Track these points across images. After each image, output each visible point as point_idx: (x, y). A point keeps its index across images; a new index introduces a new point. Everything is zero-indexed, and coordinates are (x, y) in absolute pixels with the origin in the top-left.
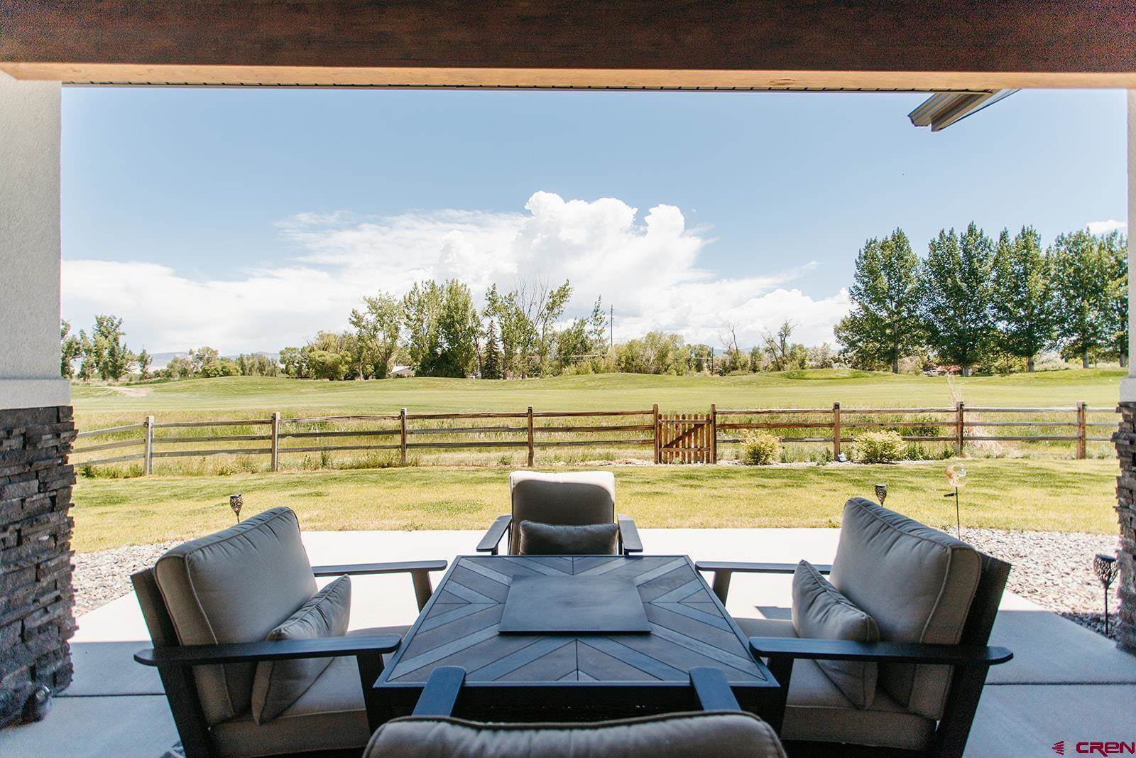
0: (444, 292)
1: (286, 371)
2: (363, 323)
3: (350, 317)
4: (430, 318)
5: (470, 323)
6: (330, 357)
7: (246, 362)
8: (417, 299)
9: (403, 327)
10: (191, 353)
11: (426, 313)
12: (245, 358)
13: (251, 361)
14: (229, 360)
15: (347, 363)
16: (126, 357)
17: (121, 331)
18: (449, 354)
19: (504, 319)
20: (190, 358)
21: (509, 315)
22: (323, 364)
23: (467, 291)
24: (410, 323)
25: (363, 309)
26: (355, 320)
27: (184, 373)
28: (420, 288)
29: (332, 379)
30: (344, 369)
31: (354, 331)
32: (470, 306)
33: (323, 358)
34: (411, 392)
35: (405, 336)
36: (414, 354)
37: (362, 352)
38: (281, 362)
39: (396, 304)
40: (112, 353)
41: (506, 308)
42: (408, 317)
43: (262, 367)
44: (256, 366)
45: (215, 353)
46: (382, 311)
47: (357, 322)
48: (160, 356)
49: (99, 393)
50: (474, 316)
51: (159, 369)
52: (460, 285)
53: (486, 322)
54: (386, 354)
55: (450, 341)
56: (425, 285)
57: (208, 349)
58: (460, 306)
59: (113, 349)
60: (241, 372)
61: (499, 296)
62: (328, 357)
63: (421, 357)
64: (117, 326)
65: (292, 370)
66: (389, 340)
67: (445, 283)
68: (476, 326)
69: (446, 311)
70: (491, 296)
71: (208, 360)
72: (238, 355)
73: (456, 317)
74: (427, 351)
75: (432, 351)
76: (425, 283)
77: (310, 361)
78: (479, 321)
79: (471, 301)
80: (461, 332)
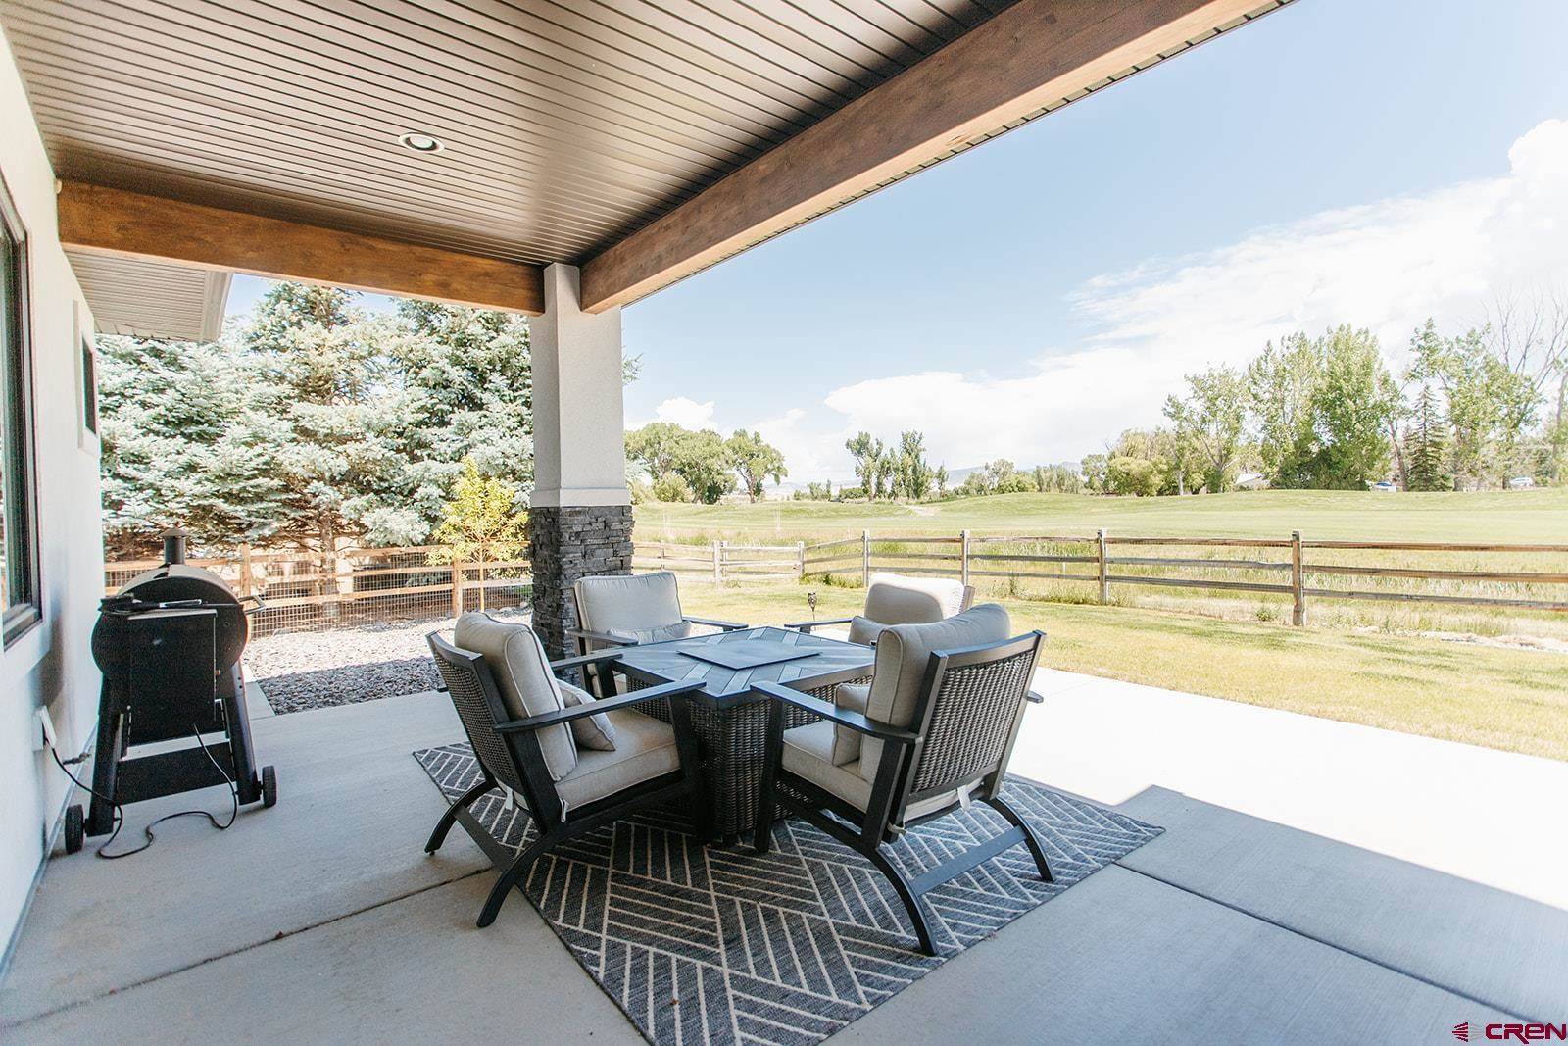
0: (1324, 349)
1: (1089, 486)
2: (1184, 414)
3: (1165, 406)
4: (1298, 396)
5: (1376, 395)
6: (1136, 465)
7: (1043, 475)
8: (1271, 368)
9: (1248, 414)
10: (987, 467)
11: (1289, 388)
12: (1042, 471)
13: (1048, 474)
14: (1025, 474)
15: (1161, 472)
16: (927, 474)
17: (922, 447)
18: (1333, 452)
19: (1456, 380)
20: (986, 474)
21: (1467, 371)
22: (1128, 475)
23: (1370, 341)
24: (1261, 406)
25: (1184, 392)
26: (1172, 410)
27: (980, 490)
28: (1277, 347)
29: (1141, 494)
30: (1157, 481)
31: (1170, 425)
32: (1376, 366)
33: (1127, 467)
34: (1250, 512)
35: (1253, 426)
36: (1267, 455)
37: (1183, 455)
38: (1084, 474)
39: (1237, 379)
40: (915, 472)
41: (1460, 359)
42: (1255, 397)
43: (1061, 482)
44: (1054, 481)
45: (1011, 465)
46: (1214, 393)
47: (1175, 410)
48: (958, 473)
49: (899, 512)
50: (1385, 382)
51: (958, 486)
52: (1354, 332)
53: (1412, 393)
54: (1221, 456)
55: (1337, 430)
56: (1286, 343)
57: (1004, 462)
58: (1355, 368)
59: (915, 465)
60: (1038, 487)
61: (1441, 339)
62: (1133, 466)
63: (1279, 459)
64: (919, 442)
65: (1097, 484)
66: (1225, 436)
67: (1325, 334)
68: (1391, 400)
69: (1328, 379)
70: (1422, 343)
71: (1004, 475)
72: (1035, 468)
73: (1346, 388)
74: (1291, 448)
75: (1301, 448)
76: (1286, 338)
77: (1110, 471)
78: (1396, 391)
79: (1380, 357)
80: (1357, 412)
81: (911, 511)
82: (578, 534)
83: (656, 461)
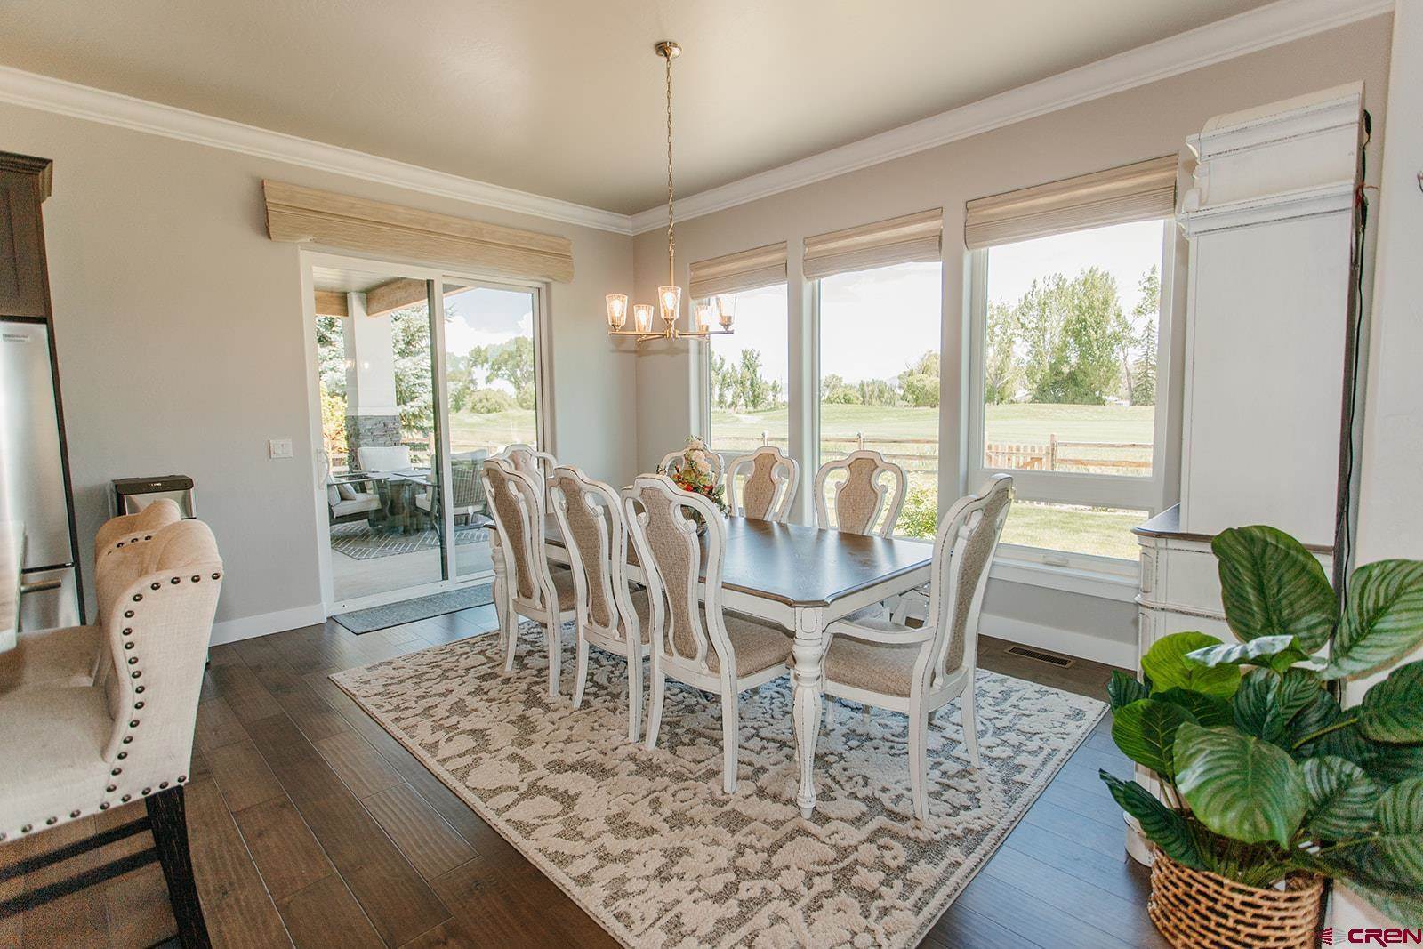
0: (1076, 287)
4: (1056, 323)
5: (1112, 327)
6: (929, 381)
7: (865, 387)
8: (1035, 302)
9: (1018, 340)
11: (1049, 319)
13: (870, 388)
14: (851, 387)
16: (762, 387)
17: (759, 363)
18: (1078, 372)
22: (922, 389)
23: (1110, 281)
24: (1027, 333)
28: (1041, 286)
32: (1113, 303)
33: (922, 382)
35: (1021, 350)
36: (1030, 374)
38: (900, 387)
39: (1010, 310)
40: (752, 384)
42: (1023, 325)
43: (881, 395)
44: (876, 394)
45: (840, 380)
49: (728, 420)
50: (1118, 316)
52: (1100, 274)
53: (1139, 325)
54: (996, 375)
55: (1082, 355)
56: (1047, 281)
58: (1097, 304)
59: (752, 379)
60: (861, 399)
62: (926, 382)
63: (1038, 377)
64: (756, 358)
65: (909, 397)
66: (1001, 357)
67: (1078, 275)
68: (1122, 331)
69: (1077, 313)
70: (1147, 285)
71: (834, 387)
72: (860, 382)
73: (1090, 321)
74: (1047, 369)
75: (1055, 370)
76: (1047, 278)
77: (908, 386)
78: (1126, 324)
79: (1116, 295)
80: (1097, 340)
81: (738, 420)
82: (369, 430)
83: (518, 372)
